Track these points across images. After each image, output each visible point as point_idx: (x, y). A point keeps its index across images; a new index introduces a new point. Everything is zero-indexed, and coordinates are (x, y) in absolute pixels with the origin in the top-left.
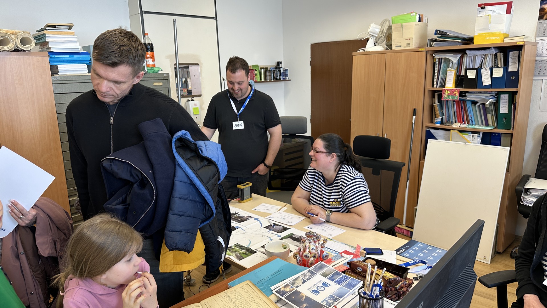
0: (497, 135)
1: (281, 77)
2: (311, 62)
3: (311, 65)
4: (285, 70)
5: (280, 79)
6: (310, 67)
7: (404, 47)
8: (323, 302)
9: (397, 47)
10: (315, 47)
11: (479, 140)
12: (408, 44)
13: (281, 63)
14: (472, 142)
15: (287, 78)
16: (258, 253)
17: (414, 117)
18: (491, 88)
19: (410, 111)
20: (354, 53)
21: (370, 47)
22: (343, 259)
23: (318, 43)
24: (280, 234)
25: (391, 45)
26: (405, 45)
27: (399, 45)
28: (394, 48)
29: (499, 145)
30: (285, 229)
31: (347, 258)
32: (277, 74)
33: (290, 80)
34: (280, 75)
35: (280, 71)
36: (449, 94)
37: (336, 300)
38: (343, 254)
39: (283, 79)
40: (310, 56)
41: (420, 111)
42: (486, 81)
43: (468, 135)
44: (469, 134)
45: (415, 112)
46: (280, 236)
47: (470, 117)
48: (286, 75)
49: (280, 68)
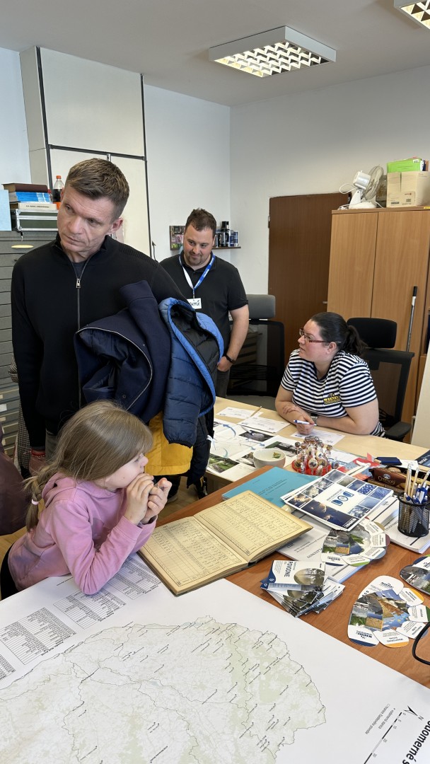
1: (229, 243)
2: (269, 223)
3: (269, 227)
4: (234, 234)
5: (227, 245)
6: (268, 230)
7: (403, 204)
8: (350, 513)
9: (393, 203)
10: (276, 203)
12: (409, 200)
13: (228, 223)
15: (236, 245)
16: (241, 464)
17: (414, 298)
19: (409, 290)
20: (333, 211)
21: (356, 203)
22: (358, 467)
23: (280, 197)
24: (263, 443)
25: (385, 201)
26: (405, 202)
27: (396, 201)
28: (389, 205)
30: (267, 437)
31: (363, 467)
32: (222, 238)
33: (240, 248)
34: (227, 241)
35: (227, 234)
37: (365, 511)
38: (358, 462)
39: (231, 245)
40: (268, 215)
41: (422, 291)
45: (415, 291)
46: (264, 445)
48: (235, 241)
49: (227, 230)
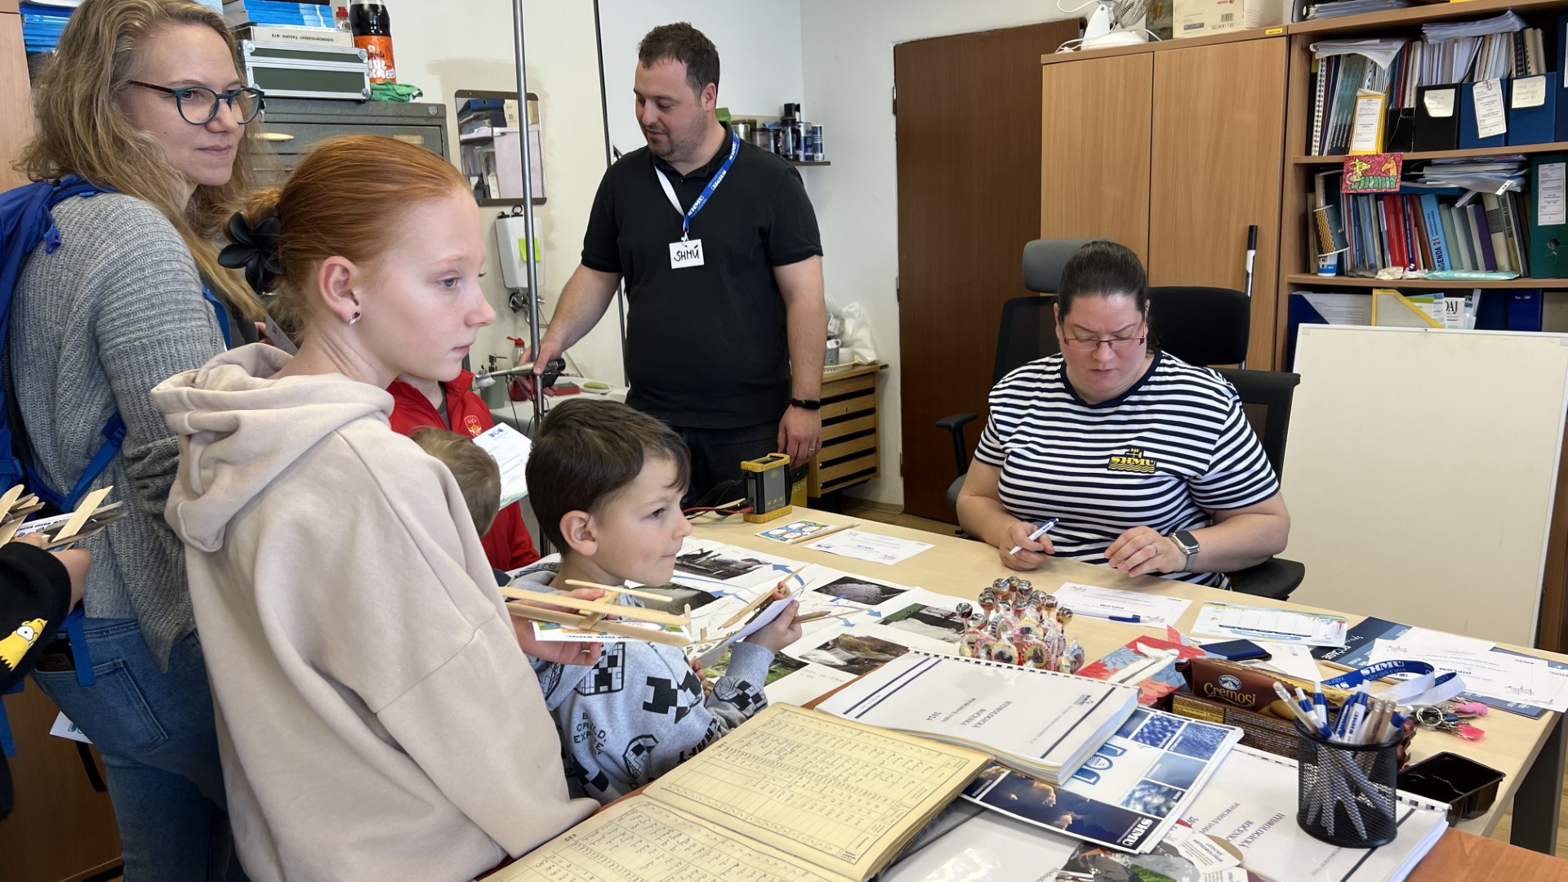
0: (1528, 297)
1: (801, 153)
2: (895, 102)
3: (895, 112)
4: (814, 131)
5: (797, 157)
6: (893, 119)
7: (1214, 28)
8: (1127, 803)
9: (1188, 27)
10: (910, 57)
11: (1470, 315)
12: (1228, 17)
13: (798, 108)
14: (1447, 323)
15: (819, 157)
17: (1252, 253)
18: (1507, 145)
19: (1237, 233)
20: (1045, 58)
21: (1098, 36)
22: (1143, 662)
23: (919, 41)
25: (1171, 29)
26: (1218, 20)
27: (1197, 21)
28: (1179, 33)
29: (1537, 327)
30: (888, 593)
31: (1158, 660)
32: (785, 142)
33: (828, 163)
34: (797, 147)
35: (796, 132)
36: (1365, 173)
38: (1141, 647)
39: (807, 158)
40: (893, 84)
41: (1269, 235)
42: (1490, 121)
43: (1432, 302)
44: (1436, 298)
45: (1252, 238)
46: (878, 614)
47: (1434, 248)
48: (816, 148)
49: (794, 122)
